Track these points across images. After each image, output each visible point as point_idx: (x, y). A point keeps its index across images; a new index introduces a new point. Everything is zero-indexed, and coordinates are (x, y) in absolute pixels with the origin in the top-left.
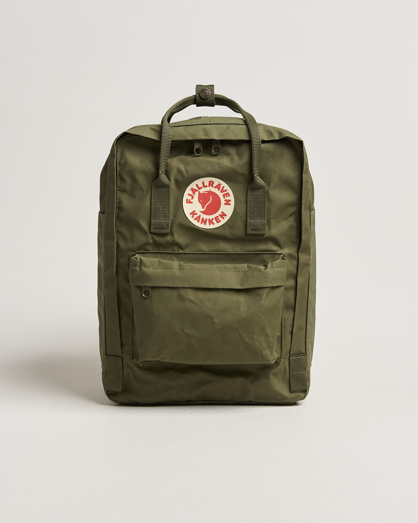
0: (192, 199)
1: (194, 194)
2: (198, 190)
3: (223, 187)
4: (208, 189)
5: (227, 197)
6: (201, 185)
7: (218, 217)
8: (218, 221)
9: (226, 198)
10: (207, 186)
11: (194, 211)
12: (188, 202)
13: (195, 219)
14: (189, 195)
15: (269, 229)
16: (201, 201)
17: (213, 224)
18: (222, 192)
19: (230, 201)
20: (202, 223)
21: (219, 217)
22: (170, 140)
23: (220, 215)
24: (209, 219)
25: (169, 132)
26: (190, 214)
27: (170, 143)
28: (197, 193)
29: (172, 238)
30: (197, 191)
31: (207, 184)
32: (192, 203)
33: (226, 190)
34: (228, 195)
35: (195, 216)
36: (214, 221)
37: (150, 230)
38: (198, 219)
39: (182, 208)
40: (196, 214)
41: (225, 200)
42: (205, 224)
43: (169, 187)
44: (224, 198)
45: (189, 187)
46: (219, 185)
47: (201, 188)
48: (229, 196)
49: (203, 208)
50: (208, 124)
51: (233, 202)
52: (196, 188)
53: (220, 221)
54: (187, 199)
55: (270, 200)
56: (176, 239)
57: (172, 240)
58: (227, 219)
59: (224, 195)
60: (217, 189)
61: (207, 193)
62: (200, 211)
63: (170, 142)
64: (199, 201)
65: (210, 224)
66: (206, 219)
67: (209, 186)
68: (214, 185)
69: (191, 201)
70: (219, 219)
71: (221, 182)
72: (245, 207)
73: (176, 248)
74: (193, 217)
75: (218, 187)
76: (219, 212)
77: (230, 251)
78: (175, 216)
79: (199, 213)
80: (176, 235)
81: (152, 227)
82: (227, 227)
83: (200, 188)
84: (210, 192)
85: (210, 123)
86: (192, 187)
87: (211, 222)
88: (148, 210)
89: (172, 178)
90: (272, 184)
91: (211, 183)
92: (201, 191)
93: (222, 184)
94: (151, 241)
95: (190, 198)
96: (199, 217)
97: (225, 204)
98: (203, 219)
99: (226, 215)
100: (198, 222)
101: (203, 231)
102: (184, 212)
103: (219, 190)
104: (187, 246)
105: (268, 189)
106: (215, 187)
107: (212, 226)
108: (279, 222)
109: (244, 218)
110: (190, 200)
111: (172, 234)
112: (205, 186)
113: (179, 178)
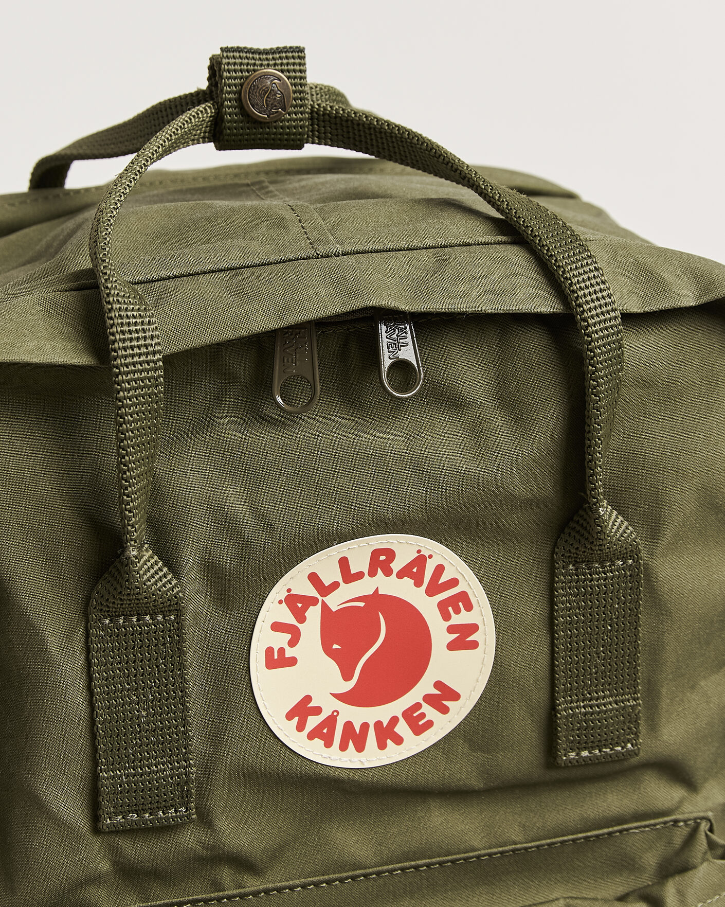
0: (293, 643)
1: (301, 619)
2: (320, 598)
3: (440, 569)
4: (365, 587)
5: (457, 611)
6: (330, 574)
7: (418, 706)
8: (419, 726)
9: (456, 620)
10: (360, 575)
11: (308, 699)
12: (278, 660)
13: (311, 736)
14: (277, 627)
15: (653, 727)
16: (335, 646)
17: (399, 740)
18: (432, 590)
19: (474, 628)
20: (343, 747)
21: (426, 709)
22: (158, 360)
23: (428, 698)
24: (378, 724)
25: (144, 331)
26: (289, 716)
27: (159, 376)
28: (314, 614)
29: (207, 839)
30: (314, 601)
31: (359, 563)
32: (293, 661)
33: (454, 582)
34: (463, 601)
35: (313, 722)
36: (402, 728)
37: (95, 818)
38: (324, 732)
39: (249, 697)
40: (317, 711)
41: (451, 629)
42: (360, 748)
43: (179, 612)
44: (446, 617)
45: (278, 592)
46: (420, 561)
47: (335, 585)
48: (469, 607)
49: (347, 676)
50: (338, 255)
51: (487, 636)
52: (312, 592)
53: (430, 724)
54: (269, 651)
55: (658, 605)
56: (224, 840)
57: (206, 847)
58: (459, 711)
59: (443, 607)
60: (408, 582)
61: (362, 604)
62: (335, 695)
63: (160, 368)
64: (328, 650)
65: (382, 746)
66: (365, 726)
67: (372, 573)
68: (396, 566)
69: (289, 653)
70: (423, 715)
71: (428, 546)
72: (545, 647)
73: (226, 875)
74: (300, 727)
75: (415, 570)
76: (425, 686)
77: (477, 844)
78: (216, 738)
79: (329, 706)
80: (223, 823)
81: (107, 806)
82: (462, 747)
83: (325, 590)
84: (376, 601)
85: (348, 248)
86: (289, 590)
87: (386, 734)
88: (80, 730)
89: (190, 559)
90: (668, 533)
91: (382, 558)
92: (335, 601)
93: (430, 556)
94: (104, 866)
95: (282, 639)
96: (331, 721)
97: (452, 646)
98: (349, 725)
99: (455, 696)
100: (328, 744)
101: (350, 781)
102: (258, 718)
103: (418, 584)
104: (275, 855)
105: (652, 554)
106: (400, 575)
107: (393, 754)
108: (693, 687)
109: (540, 696)
110: (282, 651)
111: (205, 820)
112: (349, 576)
113: (227, 557)
